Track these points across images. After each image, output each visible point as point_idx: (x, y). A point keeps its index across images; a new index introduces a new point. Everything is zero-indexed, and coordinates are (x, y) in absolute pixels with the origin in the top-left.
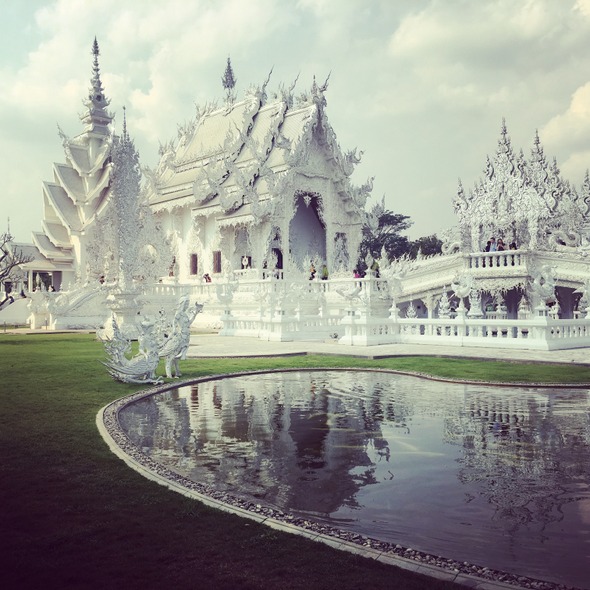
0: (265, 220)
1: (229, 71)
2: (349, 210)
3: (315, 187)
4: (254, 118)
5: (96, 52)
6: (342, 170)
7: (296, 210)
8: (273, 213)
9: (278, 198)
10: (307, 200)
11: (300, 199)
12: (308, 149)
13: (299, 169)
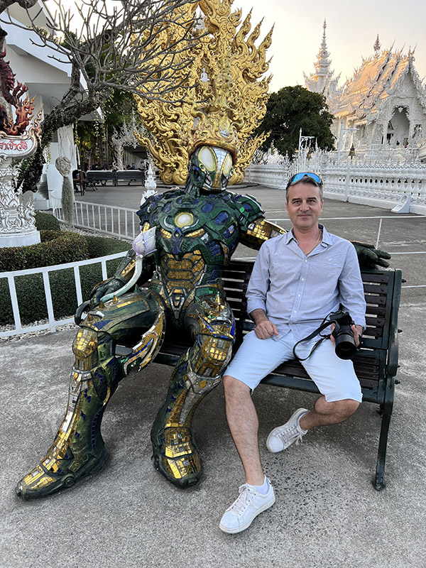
0: (373, 122)
1: (377, 42)
3: (404, 103)
4: (384, 68)
5: (325, 27)
6: (421, 94)
7: (393, 115)
8: (377, 118)
10: (401, 110)
11: (396, 109)
12: (401, 85)
13: (395, 96)
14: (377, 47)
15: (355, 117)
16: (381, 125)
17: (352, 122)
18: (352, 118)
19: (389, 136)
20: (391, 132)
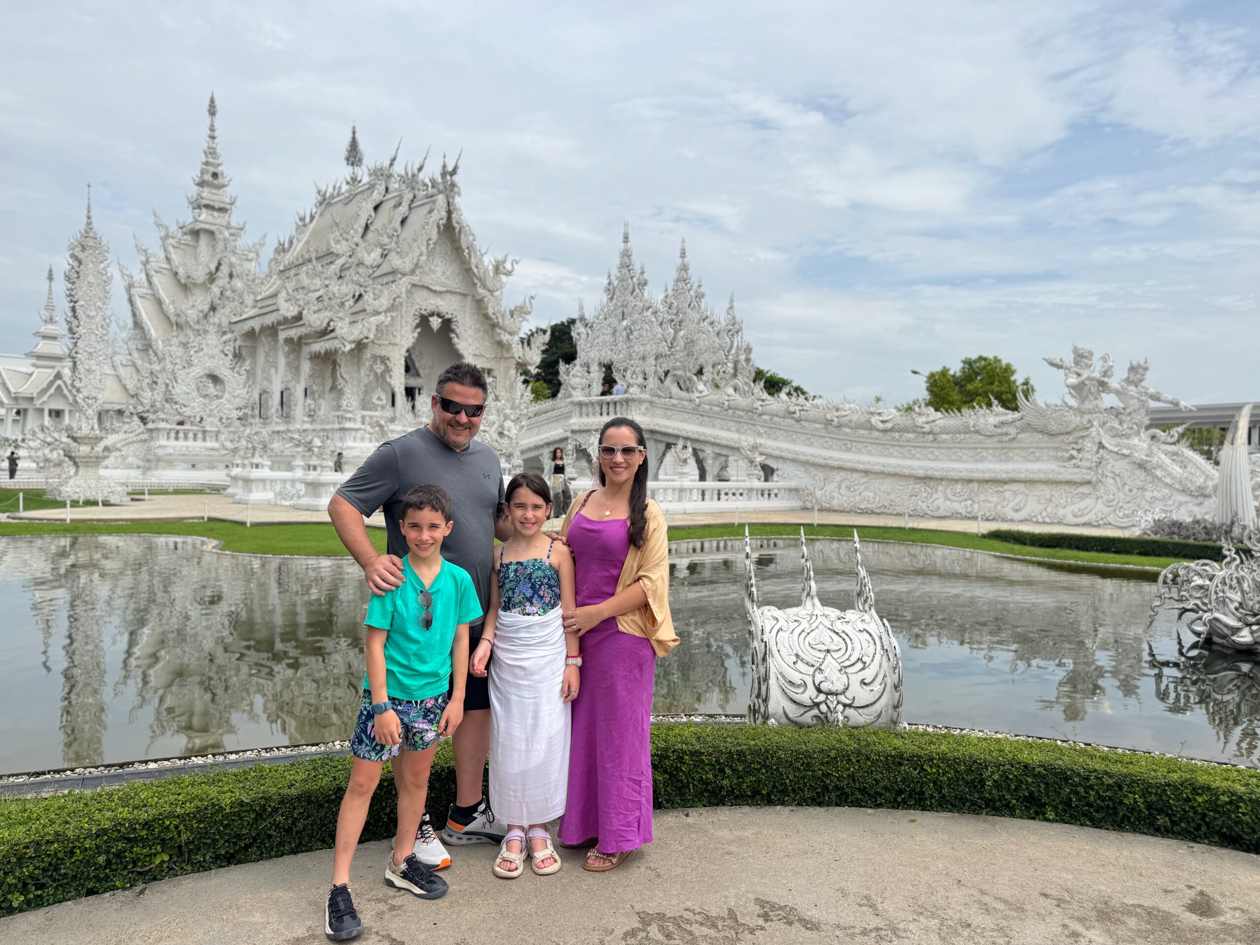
0: (360, 346)
1: (354, 145)
2: (498, 339)
3: (448, 306)
4: (376, 208)
5: (212, 111)
6: (484, 286)
7: (416, 335)
8: (372, 336)
9: (382, 317)
10: (435, 323)
11: (424, 321)
12: (430, 253)
13: (415, 279)
14: (354, 155)
15: (303, 331)
16: (384, 360)
17: (296, 345)
18: (294, 333)
19: (410, 393)
20: (414, 382)
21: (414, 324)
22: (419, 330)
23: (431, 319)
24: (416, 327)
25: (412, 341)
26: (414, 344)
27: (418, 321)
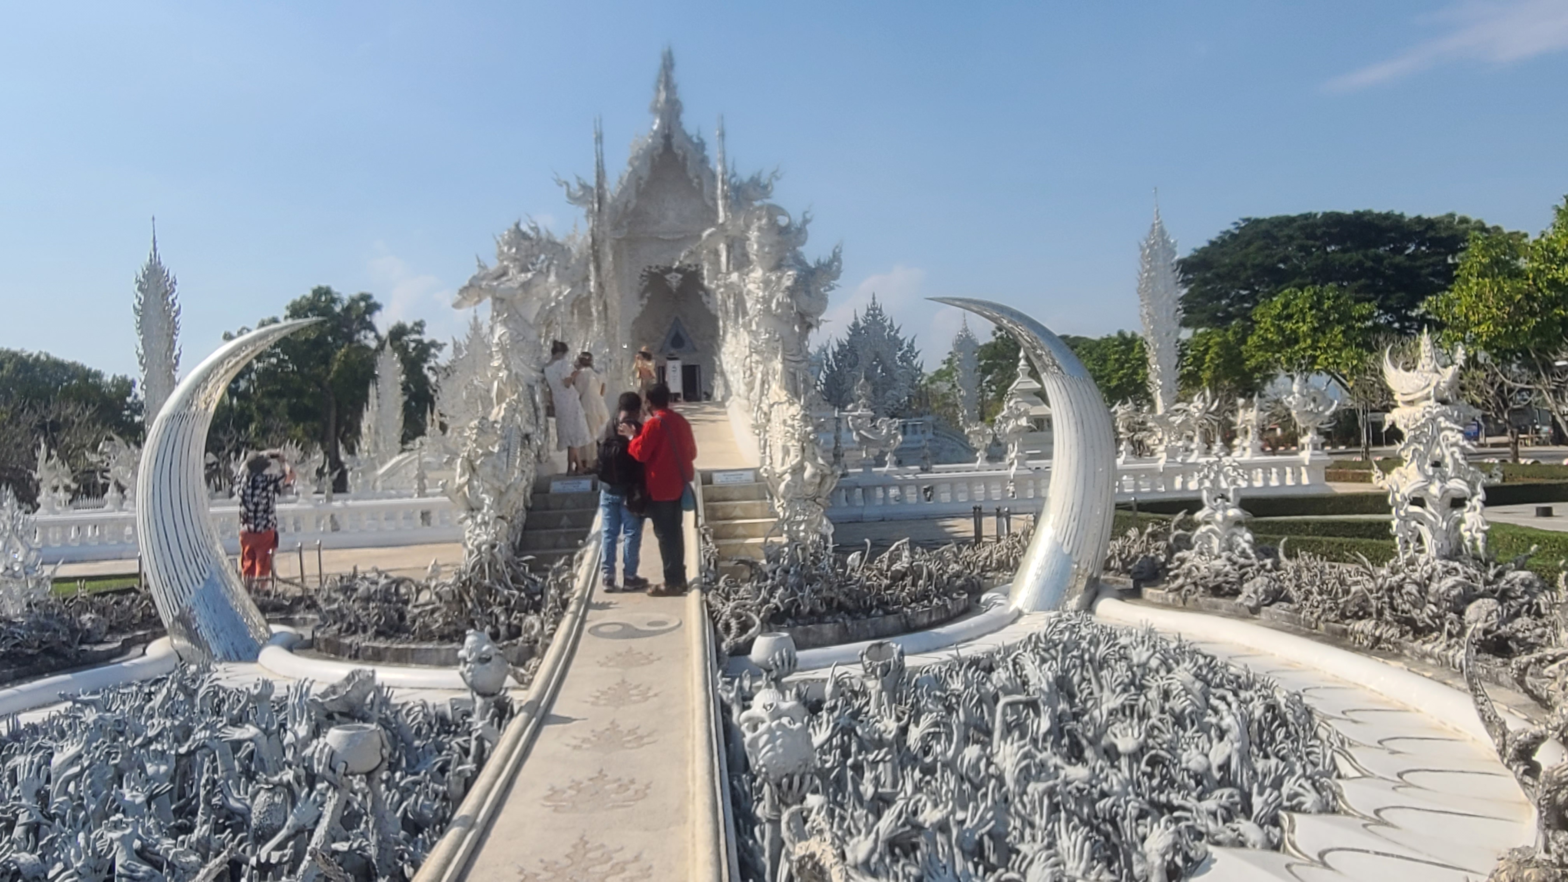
21: (642, 288)
22: (648, 295)
23: (668, 277)
24: (645, 291)
25: (640, 309)
26: (643, 313)
27: (646, 283)
